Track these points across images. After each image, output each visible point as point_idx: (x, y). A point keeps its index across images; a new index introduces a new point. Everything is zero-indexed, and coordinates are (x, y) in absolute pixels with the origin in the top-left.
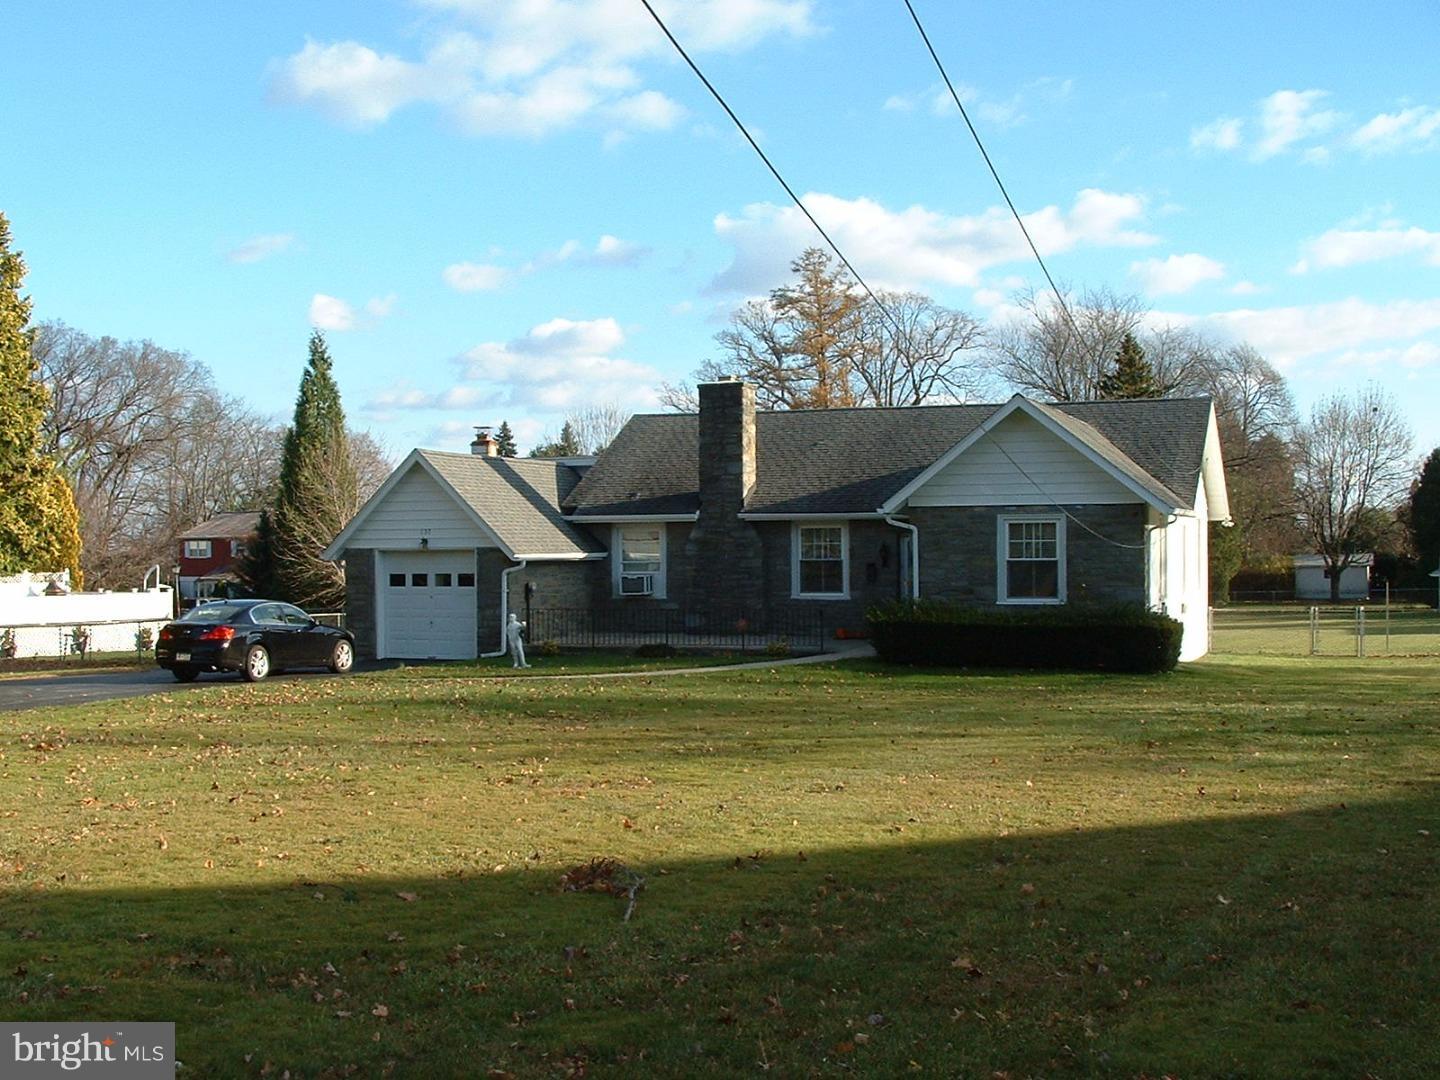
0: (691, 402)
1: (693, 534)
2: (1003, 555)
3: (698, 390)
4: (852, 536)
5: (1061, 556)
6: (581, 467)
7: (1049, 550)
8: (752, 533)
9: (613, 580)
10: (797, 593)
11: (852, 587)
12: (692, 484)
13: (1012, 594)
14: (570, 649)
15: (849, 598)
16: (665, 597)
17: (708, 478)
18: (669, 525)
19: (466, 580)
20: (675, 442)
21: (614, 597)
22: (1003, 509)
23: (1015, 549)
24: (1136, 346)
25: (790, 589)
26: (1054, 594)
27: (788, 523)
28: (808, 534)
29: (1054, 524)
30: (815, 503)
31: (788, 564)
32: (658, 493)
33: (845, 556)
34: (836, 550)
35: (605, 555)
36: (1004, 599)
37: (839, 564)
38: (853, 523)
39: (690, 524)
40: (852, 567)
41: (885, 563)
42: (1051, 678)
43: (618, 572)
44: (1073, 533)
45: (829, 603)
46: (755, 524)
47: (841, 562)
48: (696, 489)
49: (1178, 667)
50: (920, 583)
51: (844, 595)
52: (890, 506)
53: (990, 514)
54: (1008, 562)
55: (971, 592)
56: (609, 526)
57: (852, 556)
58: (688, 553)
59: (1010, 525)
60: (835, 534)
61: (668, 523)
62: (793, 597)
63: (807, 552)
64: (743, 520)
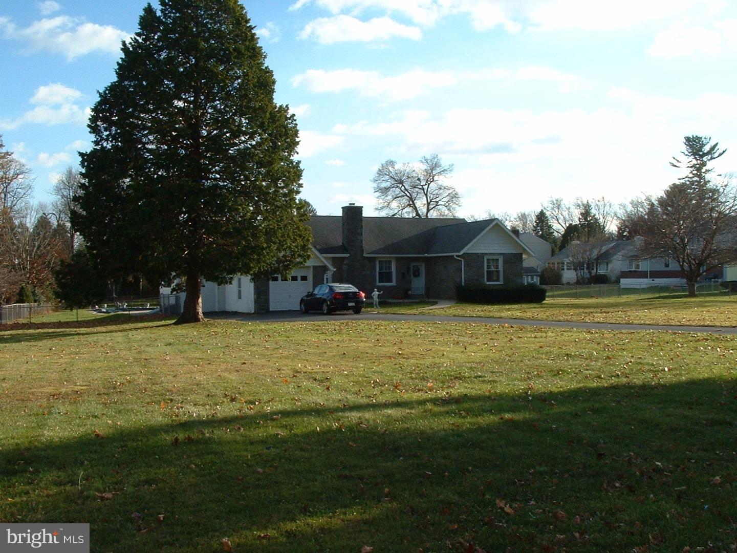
1: (347, 262)
2: (485, 268)
3: (342, 209)
4: (397, 264)
5: (501, 269)
7: (498, 267)
8: (367, 262)
11: (397, 281)
15: (395, 285)
17: (346, 241)
18: (333, 258)
19: (304, 278)
22: (485, 254)
23: (489, 267)
25: (376, 282)
26: (498, 280)
27: (375, 258)
28: (380, 262)
29: (499, 259)
31: (375, 272)
33: (393, 269)
34: (390, 268)
36: (486, 282)
37: (391, 273)
38: (397, 259)
39: (345, 258)
40: (396, 274)
41: (408, 272)
44: (505, 262)
45: (389, 286)
46: (367, 258)
47: (392, 272)
51: (394, 283)
53: (482, 256)
54: (487, 271)
55: (478, 280)
57: (396, 270)
58: (344, 269)
59: (487, 259)
60: (390, 262)
61: (332, 258)
62: (377, 284)
63: (381, 269)
64: (365, 257)
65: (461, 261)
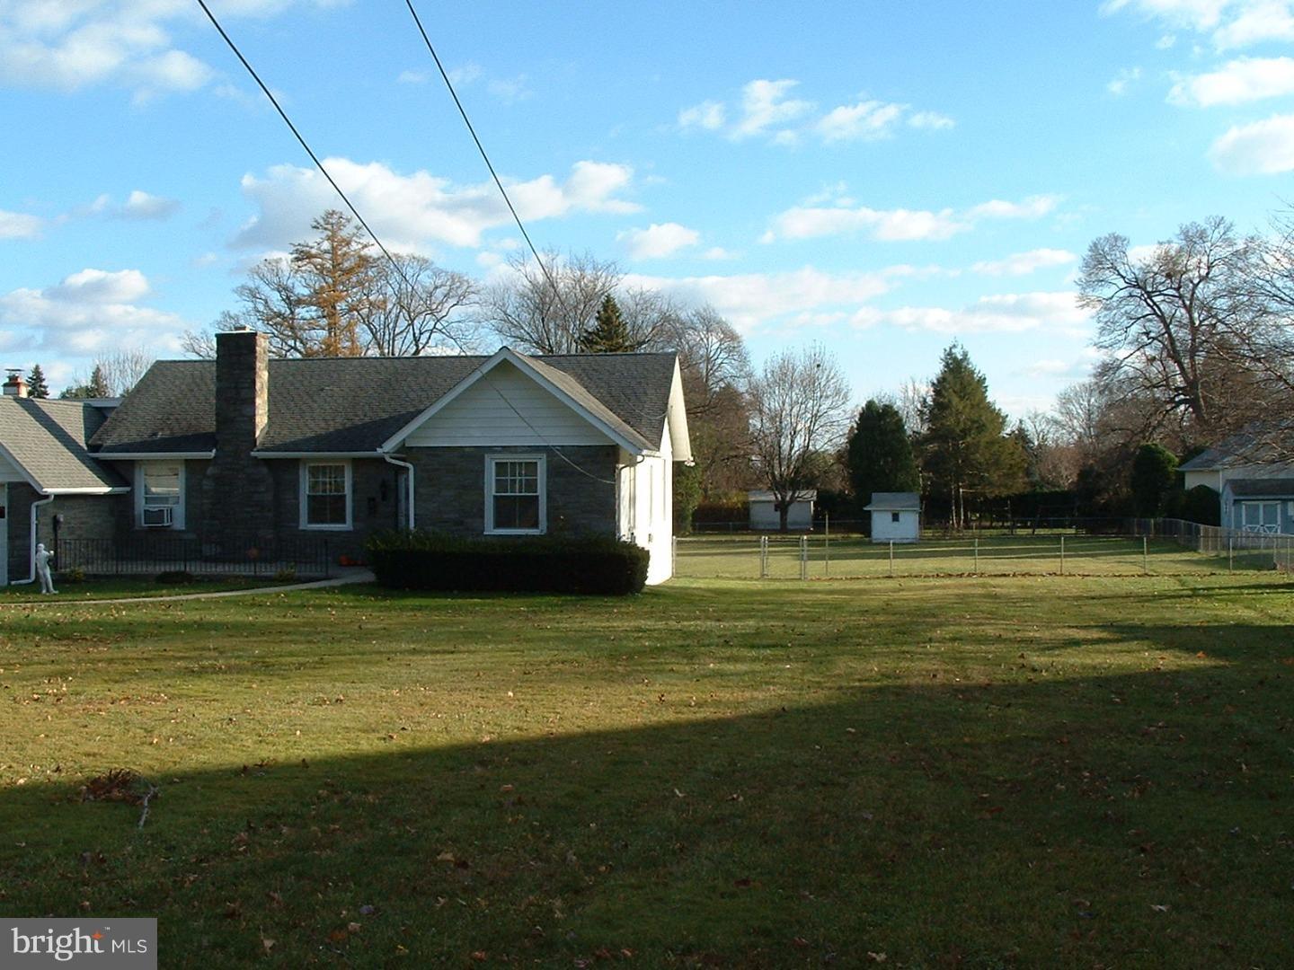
0: (209, 350)
1: (210, 471)
2: (490, 490)
3: (216, 340)
4: (354, 473)
5: (541, 491)
6: (105, 408)
7: (532, 485)
8: (265, 470)
9: (136, 513)
10: (304, 524)
11: (355, 519)
12: (209, 424)
13: (498, 525)
14: (95, 576)
15: (351, 528)
16: (184, 528)
17: (222, 419)
18: (187, 462)
20: (193, 386)
21: (137, 528)
22: (490, 449)
23: (501, 485)
24: (614, 306)
25: (297, 521)
26: (535, 525)
27: (296, 461)
28: (314, 472)
29: (536, 463)
30: (321, 442)
31: (297, 498)
32: (178, 433)
33: (348, 491)
34: (340, 487)
35: (128, 489)
36: (490, 530)
37: (343, 498)
38: (357, 462)
39: (207, 461)
40: (354, 501)
41: (384, 498)
42: (532, 600)
43: (141, 505)
44: (555, 471)
45: (332, 533)
46: (267, 461)
47: (345, 496)
48: (213, 429)
49: (645, 590)
50: (415, 515)
51: (347, 526)
52: (390, 446)
53: (478, 454)
54: (495, 497)
55: (462, 523)
56: (132, 462)
57: (354, 491)
58: (205, 487)
59: (497, 463)
60: (342, 469)
61: (186, 460)
62: (301, 528)
63: (313, 487)
64: (256, 457)
65: (408, 469)
